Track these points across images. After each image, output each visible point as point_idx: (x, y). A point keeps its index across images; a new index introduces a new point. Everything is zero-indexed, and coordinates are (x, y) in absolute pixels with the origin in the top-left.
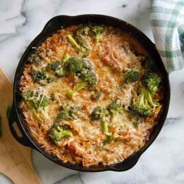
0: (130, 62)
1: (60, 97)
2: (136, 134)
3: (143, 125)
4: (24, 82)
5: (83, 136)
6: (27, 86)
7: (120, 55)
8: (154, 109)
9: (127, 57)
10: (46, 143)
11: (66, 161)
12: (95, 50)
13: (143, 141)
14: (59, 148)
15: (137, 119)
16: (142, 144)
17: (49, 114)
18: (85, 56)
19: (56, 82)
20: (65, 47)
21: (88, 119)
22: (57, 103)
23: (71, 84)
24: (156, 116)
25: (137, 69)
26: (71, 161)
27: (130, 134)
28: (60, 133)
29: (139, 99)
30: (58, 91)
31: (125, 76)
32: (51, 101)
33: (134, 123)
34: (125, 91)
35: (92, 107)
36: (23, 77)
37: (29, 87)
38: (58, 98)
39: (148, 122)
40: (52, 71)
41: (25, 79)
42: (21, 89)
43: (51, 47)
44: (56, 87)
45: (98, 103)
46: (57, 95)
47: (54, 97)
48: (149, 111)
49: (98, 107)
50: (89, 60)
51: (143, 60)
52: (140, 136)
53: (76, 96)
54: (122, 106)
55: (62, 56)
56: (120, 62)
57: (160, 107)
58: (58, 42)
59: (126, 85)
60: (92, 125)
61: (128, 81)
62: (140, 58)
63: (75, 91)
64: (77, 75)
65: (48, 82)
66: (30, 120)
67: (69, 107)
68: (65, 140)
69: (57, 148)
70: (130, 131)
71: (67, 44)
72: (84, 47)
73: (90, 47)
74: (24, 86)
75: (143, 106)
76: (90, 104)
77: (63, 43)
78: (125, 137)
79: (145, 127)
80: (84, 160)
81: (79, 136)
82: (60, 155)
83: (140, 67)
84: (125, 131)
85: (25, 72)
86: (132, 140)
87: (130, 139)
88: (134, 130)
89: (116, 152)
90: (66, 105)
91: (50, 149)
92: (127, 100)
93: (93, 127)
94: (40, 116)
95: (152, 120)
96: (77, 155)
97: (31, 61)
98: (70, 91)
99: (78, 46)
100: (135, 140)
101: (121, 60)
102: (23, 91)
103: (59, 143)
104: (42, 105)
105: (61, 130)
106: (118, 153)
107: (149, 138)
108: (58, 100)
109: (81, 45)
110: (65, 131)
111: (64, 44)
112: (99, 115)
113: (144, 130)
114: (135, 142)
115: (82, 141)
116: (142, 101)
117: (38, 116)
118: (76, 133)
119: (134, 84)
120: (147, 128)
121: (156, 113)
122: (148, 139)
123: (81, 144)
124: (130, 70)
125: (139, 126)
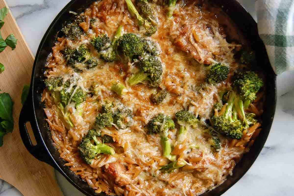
0: (217, 50)
1: (103, 92)
2: (213, 164)
3: (227, 150)
4: (51, 62)
5: (131, 155)
6: (55, 70)
7: (202, 38)
8: (247, 127)
9: (213, 43)
10: (73, 159)
11: (99, 191)
12: (165, 27)
13: (223, 175)
14: (93, 169)
15: (218, 141)
16: (221, 180)
17: (83, 116)
18: (148, 34)
19: (100, 68)
20: (120, 18)
21: (142, 130)
22: (98, 100)
23: (123, 75)
24: (248, 139)
25: (226, 62)
26: (107, 192)
27: (204, 162)
28: (96, 147)
29: (224, 109)
30: (102, 83)
31: (206, 71)
32: (89, 96)
33: (212, 146)
34: (204, 94)
35: (150, 113)
36: (51, 55)
37: (58, 71)
38: (100, 93)
39: (234, 146)
40: (96, 51)
41: (53, 58)
42: (45, 73)
43: (99, 15)
44: (100, 76)
45: (161, 107)
46: (98, 88)
47: (95, 92)
48: (238, 131)
49: (159, 114)
50: (154, 40)
51: (238, 50)
52: (219, 167)
53: (128, 93)
54: (197, 116)
55: (113, 30)
56: (202, 48)
57: (257, 125)
58: (111, 9)
59: (206, 85)
60: (147, 140)
61: (210, 80)
62: (233, 46)
63: (127, 85)
64: (132, 61)
65: (88, 68)
66: (54, 121)
67: (115, 108)
68: (102, 159)
69: (89, 170)
70: (204, 157)
71: (123, 13)
72: (149, 21)
73: (158, 22)
74: (51, 69)
75: (229, 121)
76: (147, 109)
77: (118, 10)
78: (196, 167)
79: (229, 154)
80: (127, 192)
81: (125, 155)
82: (91, 180)
83: (231, 60)
84: (197, 156)
85: (55, 49)
86: (207, 172)
87: (203, 170)
88: (211, 157)
89: (179, 187)
90: (110, 104)
91: (78, 169)
92: (205, 109)
93: (148, 144)
94: (69, 117)
95: (241, 144)
96: (118, 185)
97: (67, 32)
98: (120, 85)
99: (140, 18)
100: (211, 172)
101: (204, 46)
102: (49, 77)
103: (93, 162)
104: (74, 102)
105: (98, 142)
106: (181, 189)
107: (233, 172)
108: (99, 96)
109: (145, 16)
110: (104, 145)
111: (119, 13)
112: (159, 127)
113: (227, 158)
114: (210, 176)
115: (128, 163)
116: (229, 113)
117: (66, 116)
118: (120, 150)
119: (219, 85)
120: (232, 156)
121: (249, 134)
122: (231, 174)
123: (127, 169)
124: (215, 62)
125: (220, 151)
